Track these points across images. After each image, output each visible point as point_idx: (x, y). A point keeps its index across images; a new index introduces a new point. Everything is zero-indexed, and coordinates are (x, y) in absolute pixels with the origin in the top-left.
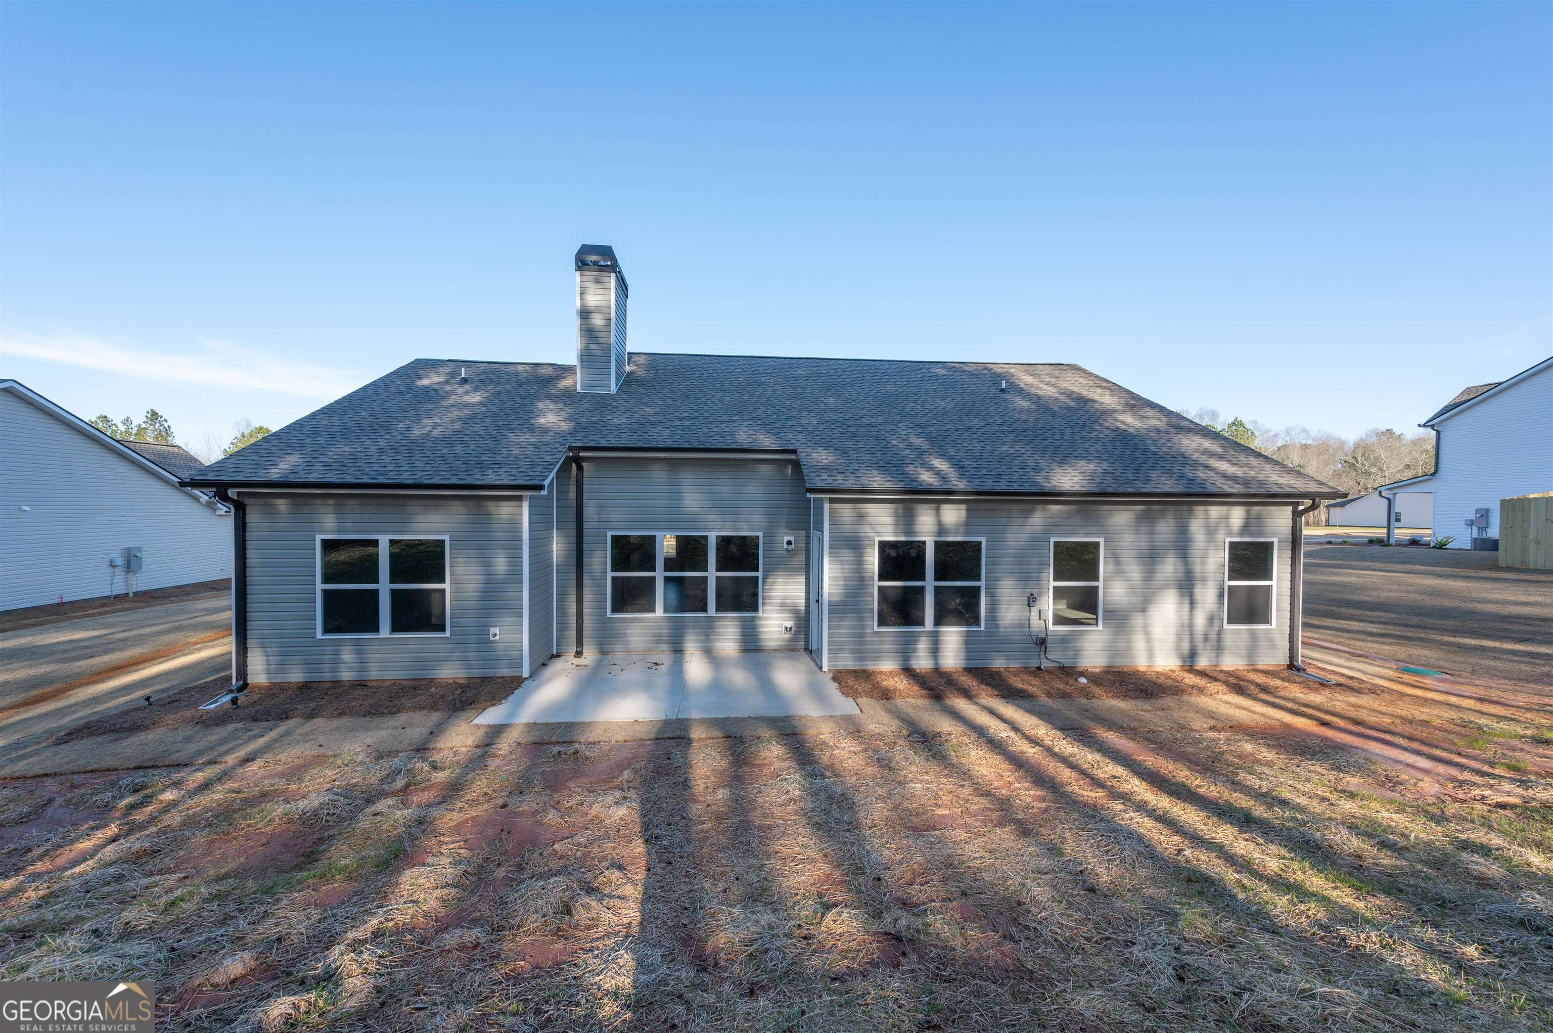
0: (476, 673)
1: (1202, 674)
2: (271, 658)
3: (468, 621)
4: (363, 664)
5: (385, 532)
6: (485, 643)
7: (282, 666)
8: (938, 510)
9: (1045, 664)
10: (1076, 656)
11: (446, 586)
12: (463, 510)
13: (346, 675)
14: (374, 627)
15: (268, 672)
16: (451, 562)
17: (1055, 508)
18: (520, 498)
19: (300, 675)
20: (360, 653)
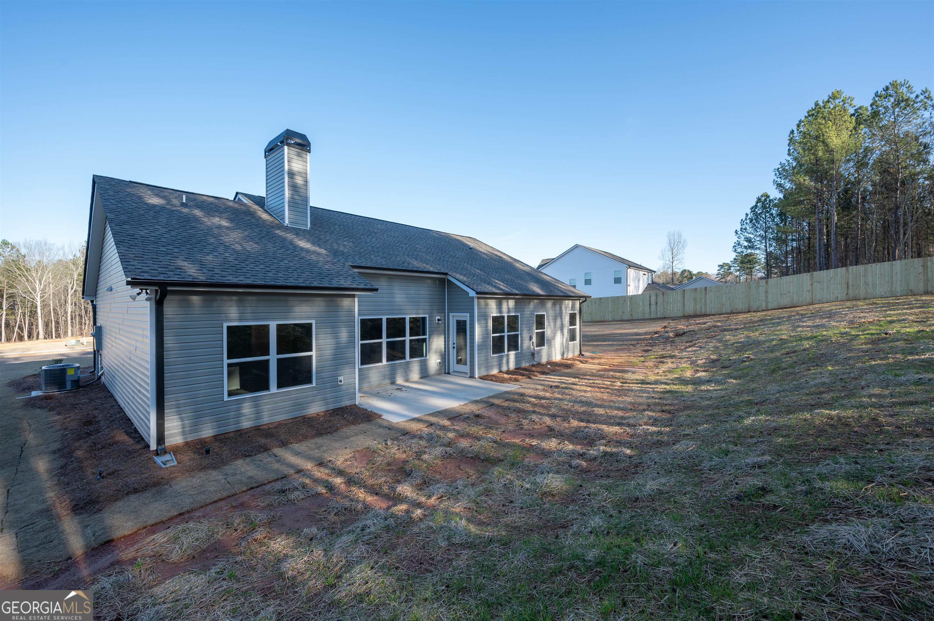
0: (331, 407)
1: (565, 359)
2: (186, 422)
3: (326, 374)
4: (258, 414)
5: (273, 319)
6: (336, 386)
7: (195, 426)
8: (508, 302)
9: (535, 363)
10: (541, 359)
11: (313, 353)
12: (323, 304)
13: (246, 424)
14: (266, 387)
15: (183, 433)
16: (316, 338)
17: (535, 301)
18: (353, 296)
19: (210, 431)
20: (256, 406)
